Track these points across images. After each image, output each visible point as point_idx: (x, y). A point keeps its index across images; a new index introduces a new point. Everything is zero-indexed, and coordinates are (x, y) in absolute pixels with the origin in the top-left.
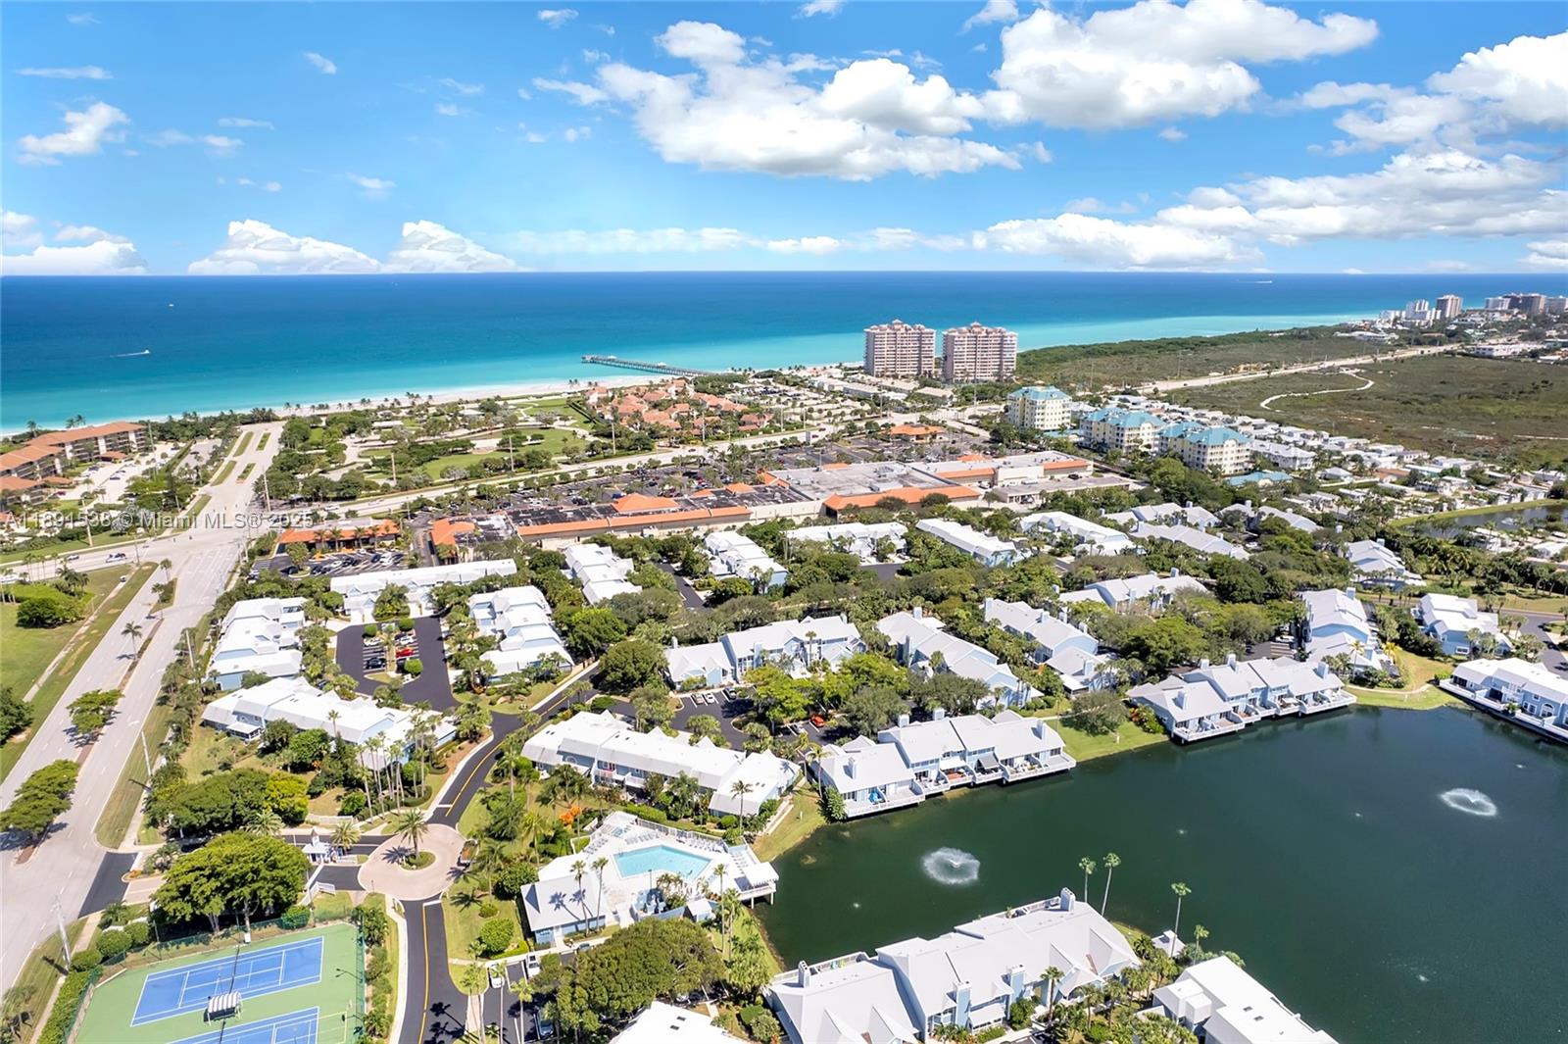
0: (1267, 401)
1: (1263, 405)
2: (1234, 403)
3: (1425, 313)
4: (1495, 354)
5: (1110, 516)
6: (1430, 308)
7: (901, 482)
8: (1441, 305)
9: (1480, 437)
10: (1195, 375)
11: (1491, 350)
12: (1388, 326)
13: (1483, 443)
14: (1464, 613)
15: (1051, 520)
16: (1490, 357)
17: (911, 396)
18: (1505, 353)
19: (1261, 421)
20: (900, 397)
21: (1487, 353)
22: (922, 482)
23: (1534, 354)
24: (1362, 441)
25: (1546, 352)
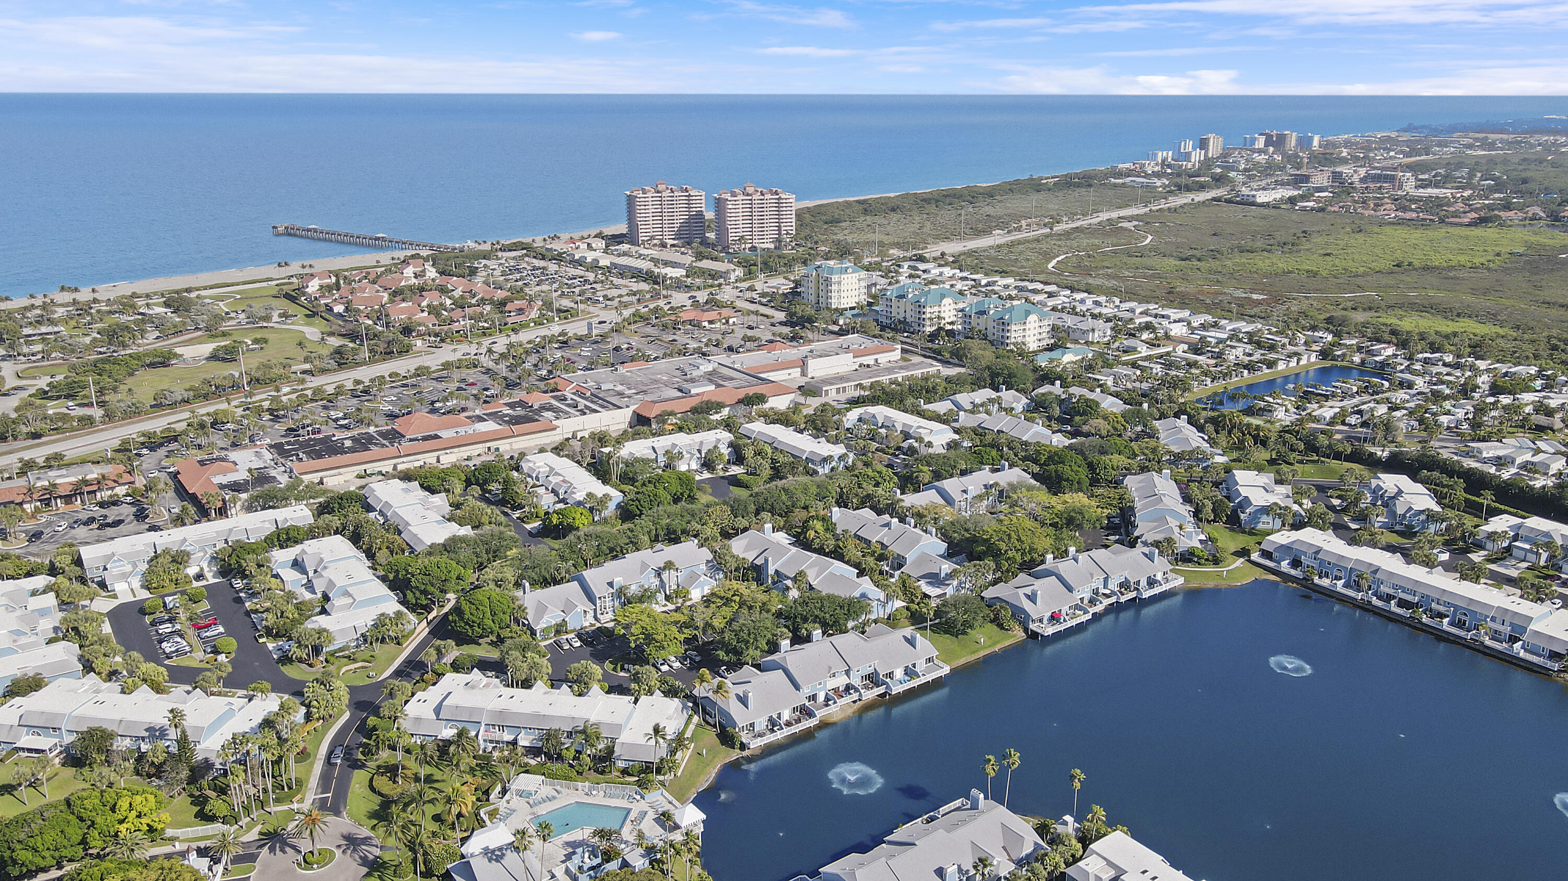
0: (1055, 261)
1: (1050, 266)
2: (1023, 267)
3: (1189, 154)
4: (1259, 200)
5: (930, 407)
6: (1194, 149)
7: (711, 381)
8: (1203, 144)
9: (1255, 296)
10: (979, 233)
11: (1254, 196)
12: (1157, 169)
13: (1259, 303)
14: (1264, 488)
15: (874, 416)
16: (1253, 204)
17: (691, 272)
18: (1266, 200)
19: (1052, 288)
20: (678, 273)
21: (1251, 200)
22: (732, 379)
23: (1292, 200)
24: (1152, 306)
25: (1303, 198)
